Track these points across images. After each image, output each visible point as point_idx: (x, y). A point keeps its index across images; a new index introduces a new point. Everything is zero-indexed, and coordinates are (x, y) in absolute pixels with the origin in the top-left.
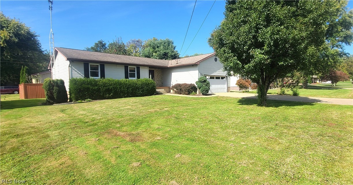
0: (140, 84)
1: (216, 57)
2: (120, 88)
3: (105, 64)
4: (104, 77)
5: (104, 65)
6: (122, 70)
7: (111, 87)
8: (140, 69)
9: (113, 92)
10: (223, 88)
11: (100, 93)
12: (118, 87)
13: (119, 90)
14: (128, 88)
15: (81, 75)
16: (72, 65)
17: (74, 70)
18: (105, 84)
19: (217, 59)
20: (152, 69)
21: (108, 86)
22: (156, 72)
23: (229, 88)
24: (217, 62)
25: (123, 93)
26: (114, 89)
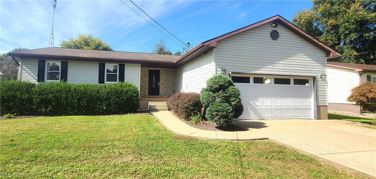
0: (104, 92)
1: (275, 29)
2: (67, 98)
3: (69, 61)
4: (66, 80)
5: (67, 63)
6: (95, 70)
7: (51, 95)
8: (125, 68)
9: (53, 104)
10: (302, 107)
11: (33, 106)
12: (64, 95)
13: (64, 101)
14: (80, 100)
15: (33, 77)
16: (23, 63)
17: (26, 71)
18: (43, 91)
19: (278, 33)
20: (156, 69)
21: (47, 94)
22: (164, 73)
23: (321, 109)
24: (279, 42)
25: (70, 106)
26: (54, 100)
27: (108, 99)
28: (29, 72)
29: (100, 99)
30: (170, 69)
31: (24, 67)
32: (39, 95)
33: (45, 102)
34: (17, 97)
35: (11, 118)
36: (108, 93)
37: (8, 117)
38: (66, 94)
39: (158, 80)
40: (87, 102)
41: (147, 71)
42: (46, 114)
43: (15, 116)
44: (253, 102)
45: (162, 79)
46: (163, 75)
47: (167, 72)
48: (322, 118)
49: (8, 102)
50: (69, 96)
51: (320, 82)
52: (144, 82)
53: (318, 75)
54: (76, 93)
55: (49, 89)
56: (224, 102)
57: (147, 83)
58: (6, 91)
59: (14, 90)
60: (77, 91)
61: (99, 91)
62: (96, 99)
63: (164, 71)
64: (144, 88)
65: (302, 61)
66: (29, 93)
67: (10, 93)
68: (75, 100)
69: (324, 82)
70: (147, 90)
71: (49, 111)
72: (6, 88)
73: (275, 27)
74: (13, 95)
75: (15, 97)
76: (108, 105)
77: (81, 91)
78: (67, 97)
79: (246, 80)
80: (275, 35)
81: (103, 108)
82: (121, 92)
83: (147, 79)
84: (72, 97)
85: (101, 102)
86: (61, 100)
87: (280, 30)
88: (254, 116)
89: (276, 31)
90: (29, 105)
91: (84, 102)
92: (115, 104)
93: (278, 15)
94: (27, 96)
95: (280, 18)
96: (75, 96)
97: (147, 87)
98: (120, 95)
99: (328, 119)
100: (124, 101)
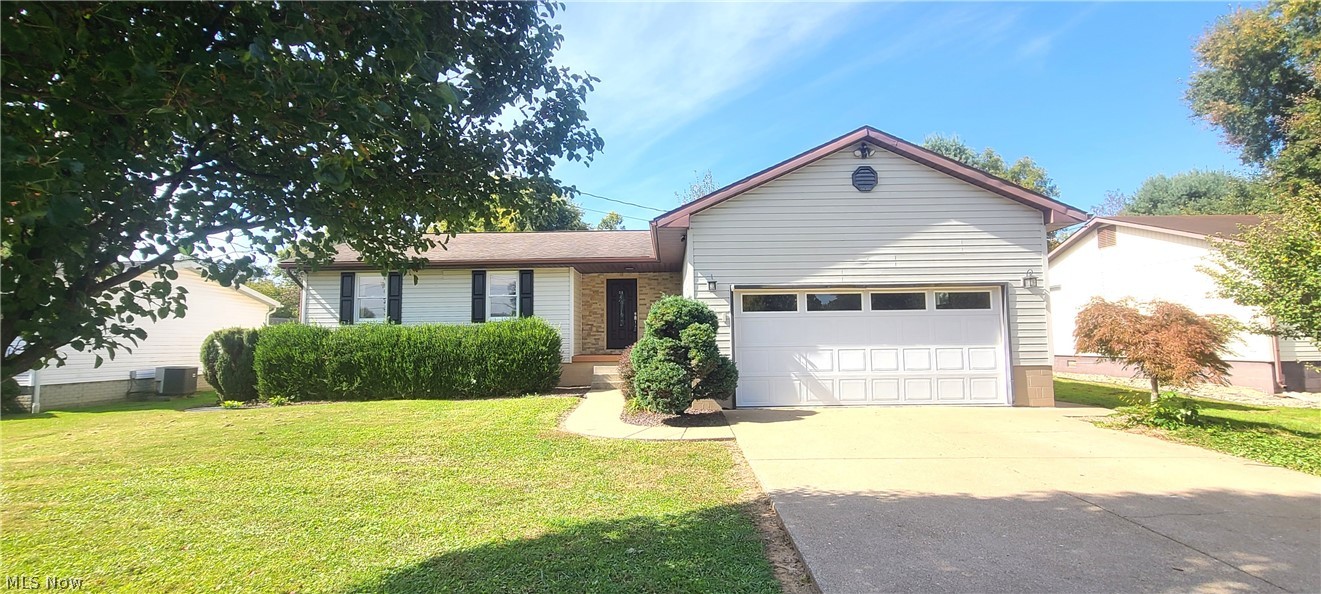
1: (865, 162)
2: (391, 360)
4: (398, 321)
5: (400, 276)
6: (463, 290)
7: (360, 354)
8: (535, 280)
9: (364, 373)
10: (966, 371)
11: (324, 378)
12: (385, 354)
13: (385, 367)
14: (418, 362)
15: (331, 313)
16: (310, 283)
17: (315, 299)
18: (344, 344)
19: (874, 172)
20: (626, 276)
21: (352, 352)
22: (648, 288)
23: (1030, 375)
24: (880, 195)
25: (400, 379)
26: (366, 364)
27: (480, 360)
28: (323, 301)
29: (461, 361)
30: (666, 275)
31: (313, 292)
32: (336, 355)
33: (348, 370)
34: (294, 361)
35: (282, 404)
36: (481, 347)
37: (277, 403)
38: (389, 351)
39: (632, 306)
40: (434, 367)
41: (603, 283)
42: (351, 397)
43: (292, 401)
44: (807, 361)
45: (642, 302)
46: (644, 291)
47: (659, 284)
48: (1031, 404)
49: (279, 372)
50: (396, 355)
51: (1022, 300)
52: (595, 313)
53: (1016, 280)
54: (410, 347)
55: (355, 341)
56: (670, 361)
57: (602, 315)
58: (275, 346)
59: (288, 344)
60: (412, 343)
61: (460, 343)
62: (455, 360)
63: (649, 279)
64: (594, 329)
65: (959, 243)
66: (316, 350)
67: (282, 352)
68: (408, 364)
69: (1038, 298)
70: (604, 335)
71: (357, 389)
72: (274, 341)
73: (864, 157)
74: (288, 356)
75: (290, 359)
76: (482, 375)
77: (421, 343)
78: (391, 357)
79: (784, 303)
80: (865, 180)
81: (470, 382)
82: (512, 341)
83: (602, 306)
84: (403, 357)
85: (466, 367)
86: (379, 364)
87: (879, 162)
88: (812, 396)
89: (869, 168)
90: (318, 377)
91: (427, 370)
92: (497, 373)
93: (866, 127)
94: (313, 356)
95: (873, 134)
96: (409, 356)
97: (604, 325)
98: (509, 351)
99: (1056, 406)
100: (518, 366)
